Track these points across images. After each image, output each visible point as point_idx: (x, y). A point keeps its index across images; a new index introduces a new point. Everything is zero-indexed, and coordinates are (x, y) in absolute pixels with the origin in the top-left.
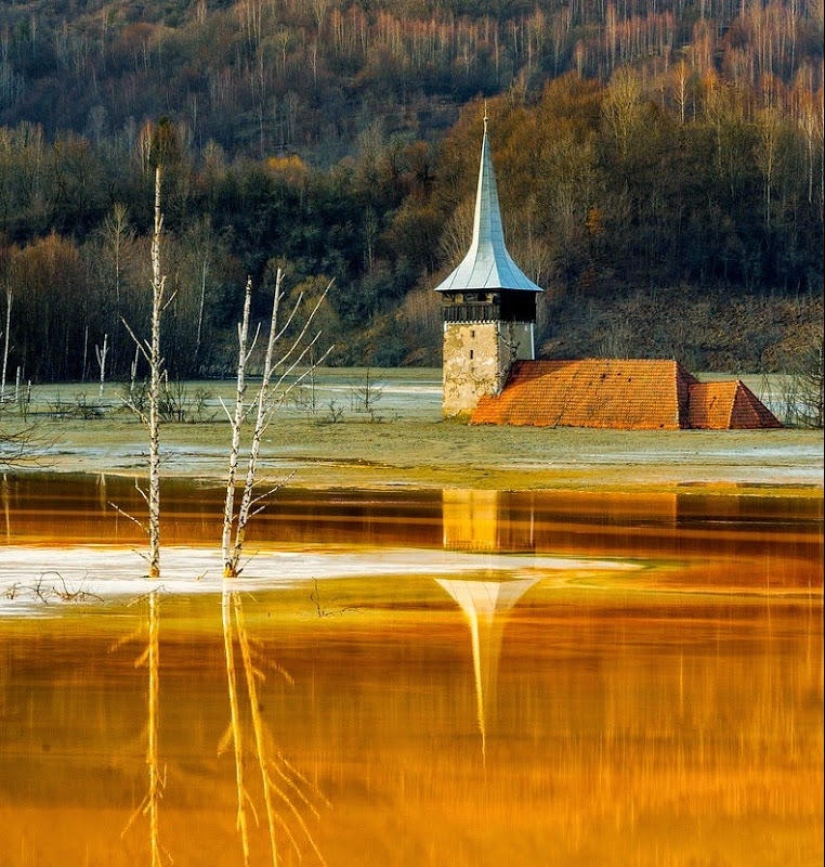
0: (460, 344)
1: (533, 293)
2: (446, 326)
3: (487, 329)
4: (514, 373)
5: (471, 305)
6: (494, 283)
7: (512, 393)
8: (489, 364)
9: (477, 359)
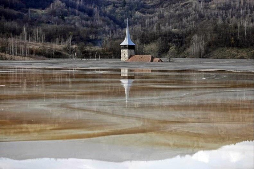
0: (123, 53)
1: (134, 46)
2: (121, 50)
3: (127, 50)
4: (130, 57)
5: (125, 47)
6: (128, 44)
7: (130, 60)
8: (127, 56)
9: (125, 55)
